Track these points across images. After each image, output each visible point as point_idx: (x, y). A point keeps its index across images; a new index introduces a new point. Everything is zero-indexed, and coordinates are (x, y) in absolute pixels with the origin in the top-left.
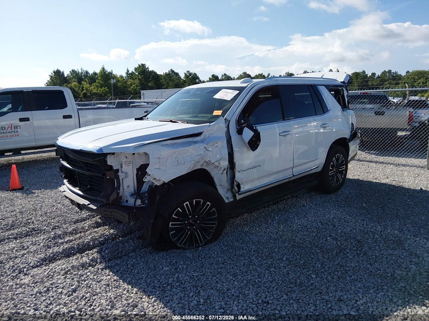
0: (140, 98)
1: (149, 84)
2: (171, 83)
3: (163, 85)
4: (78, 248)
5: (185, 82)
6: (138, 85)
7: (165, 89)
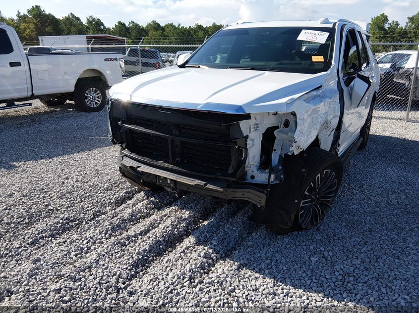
0: (39, 44)
1: (47, 29)
2: (73, 29)
3: (63, 31)
4: (164, 240)
5: (88, 28)
6: (33, 29)
7: (66, 35)
